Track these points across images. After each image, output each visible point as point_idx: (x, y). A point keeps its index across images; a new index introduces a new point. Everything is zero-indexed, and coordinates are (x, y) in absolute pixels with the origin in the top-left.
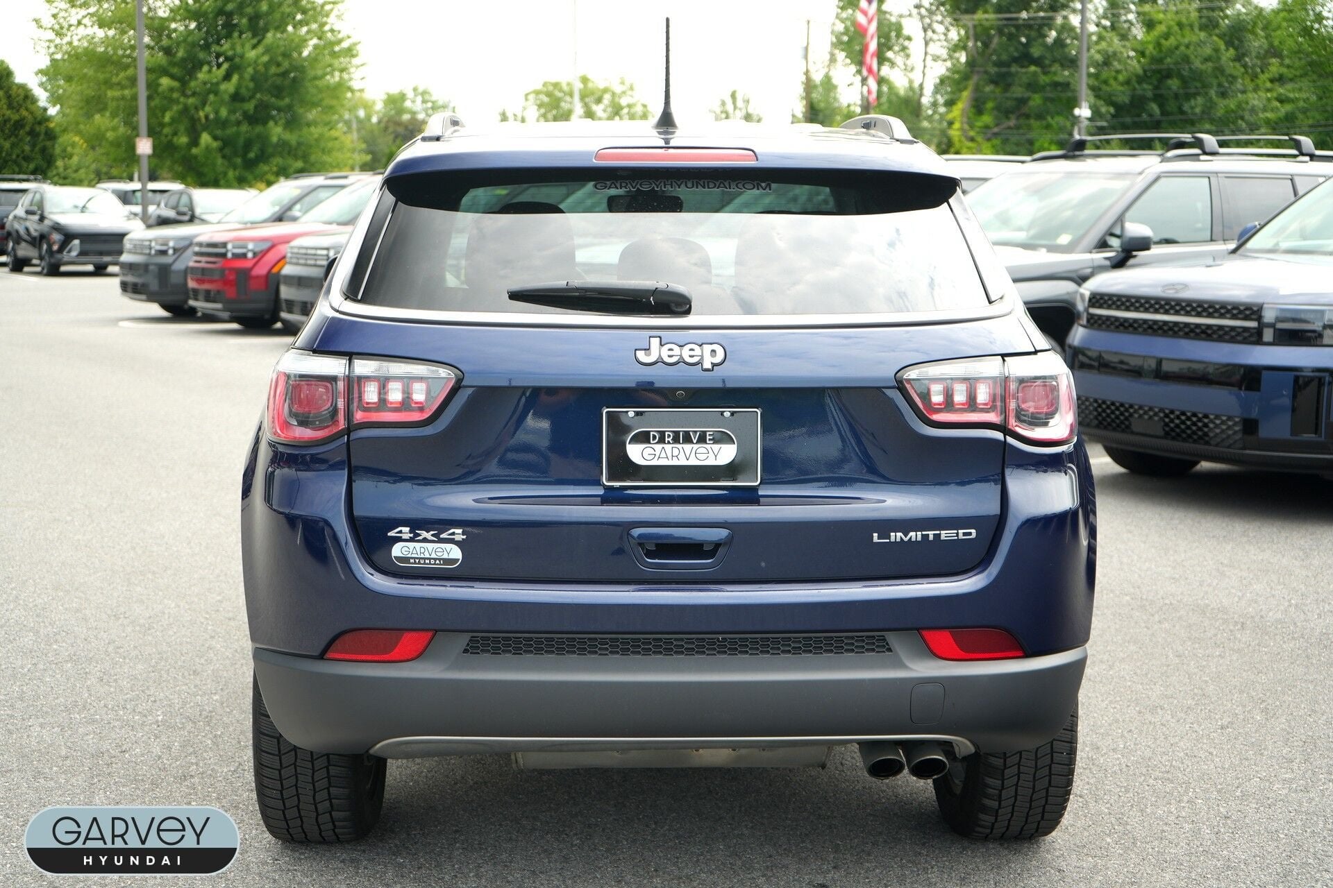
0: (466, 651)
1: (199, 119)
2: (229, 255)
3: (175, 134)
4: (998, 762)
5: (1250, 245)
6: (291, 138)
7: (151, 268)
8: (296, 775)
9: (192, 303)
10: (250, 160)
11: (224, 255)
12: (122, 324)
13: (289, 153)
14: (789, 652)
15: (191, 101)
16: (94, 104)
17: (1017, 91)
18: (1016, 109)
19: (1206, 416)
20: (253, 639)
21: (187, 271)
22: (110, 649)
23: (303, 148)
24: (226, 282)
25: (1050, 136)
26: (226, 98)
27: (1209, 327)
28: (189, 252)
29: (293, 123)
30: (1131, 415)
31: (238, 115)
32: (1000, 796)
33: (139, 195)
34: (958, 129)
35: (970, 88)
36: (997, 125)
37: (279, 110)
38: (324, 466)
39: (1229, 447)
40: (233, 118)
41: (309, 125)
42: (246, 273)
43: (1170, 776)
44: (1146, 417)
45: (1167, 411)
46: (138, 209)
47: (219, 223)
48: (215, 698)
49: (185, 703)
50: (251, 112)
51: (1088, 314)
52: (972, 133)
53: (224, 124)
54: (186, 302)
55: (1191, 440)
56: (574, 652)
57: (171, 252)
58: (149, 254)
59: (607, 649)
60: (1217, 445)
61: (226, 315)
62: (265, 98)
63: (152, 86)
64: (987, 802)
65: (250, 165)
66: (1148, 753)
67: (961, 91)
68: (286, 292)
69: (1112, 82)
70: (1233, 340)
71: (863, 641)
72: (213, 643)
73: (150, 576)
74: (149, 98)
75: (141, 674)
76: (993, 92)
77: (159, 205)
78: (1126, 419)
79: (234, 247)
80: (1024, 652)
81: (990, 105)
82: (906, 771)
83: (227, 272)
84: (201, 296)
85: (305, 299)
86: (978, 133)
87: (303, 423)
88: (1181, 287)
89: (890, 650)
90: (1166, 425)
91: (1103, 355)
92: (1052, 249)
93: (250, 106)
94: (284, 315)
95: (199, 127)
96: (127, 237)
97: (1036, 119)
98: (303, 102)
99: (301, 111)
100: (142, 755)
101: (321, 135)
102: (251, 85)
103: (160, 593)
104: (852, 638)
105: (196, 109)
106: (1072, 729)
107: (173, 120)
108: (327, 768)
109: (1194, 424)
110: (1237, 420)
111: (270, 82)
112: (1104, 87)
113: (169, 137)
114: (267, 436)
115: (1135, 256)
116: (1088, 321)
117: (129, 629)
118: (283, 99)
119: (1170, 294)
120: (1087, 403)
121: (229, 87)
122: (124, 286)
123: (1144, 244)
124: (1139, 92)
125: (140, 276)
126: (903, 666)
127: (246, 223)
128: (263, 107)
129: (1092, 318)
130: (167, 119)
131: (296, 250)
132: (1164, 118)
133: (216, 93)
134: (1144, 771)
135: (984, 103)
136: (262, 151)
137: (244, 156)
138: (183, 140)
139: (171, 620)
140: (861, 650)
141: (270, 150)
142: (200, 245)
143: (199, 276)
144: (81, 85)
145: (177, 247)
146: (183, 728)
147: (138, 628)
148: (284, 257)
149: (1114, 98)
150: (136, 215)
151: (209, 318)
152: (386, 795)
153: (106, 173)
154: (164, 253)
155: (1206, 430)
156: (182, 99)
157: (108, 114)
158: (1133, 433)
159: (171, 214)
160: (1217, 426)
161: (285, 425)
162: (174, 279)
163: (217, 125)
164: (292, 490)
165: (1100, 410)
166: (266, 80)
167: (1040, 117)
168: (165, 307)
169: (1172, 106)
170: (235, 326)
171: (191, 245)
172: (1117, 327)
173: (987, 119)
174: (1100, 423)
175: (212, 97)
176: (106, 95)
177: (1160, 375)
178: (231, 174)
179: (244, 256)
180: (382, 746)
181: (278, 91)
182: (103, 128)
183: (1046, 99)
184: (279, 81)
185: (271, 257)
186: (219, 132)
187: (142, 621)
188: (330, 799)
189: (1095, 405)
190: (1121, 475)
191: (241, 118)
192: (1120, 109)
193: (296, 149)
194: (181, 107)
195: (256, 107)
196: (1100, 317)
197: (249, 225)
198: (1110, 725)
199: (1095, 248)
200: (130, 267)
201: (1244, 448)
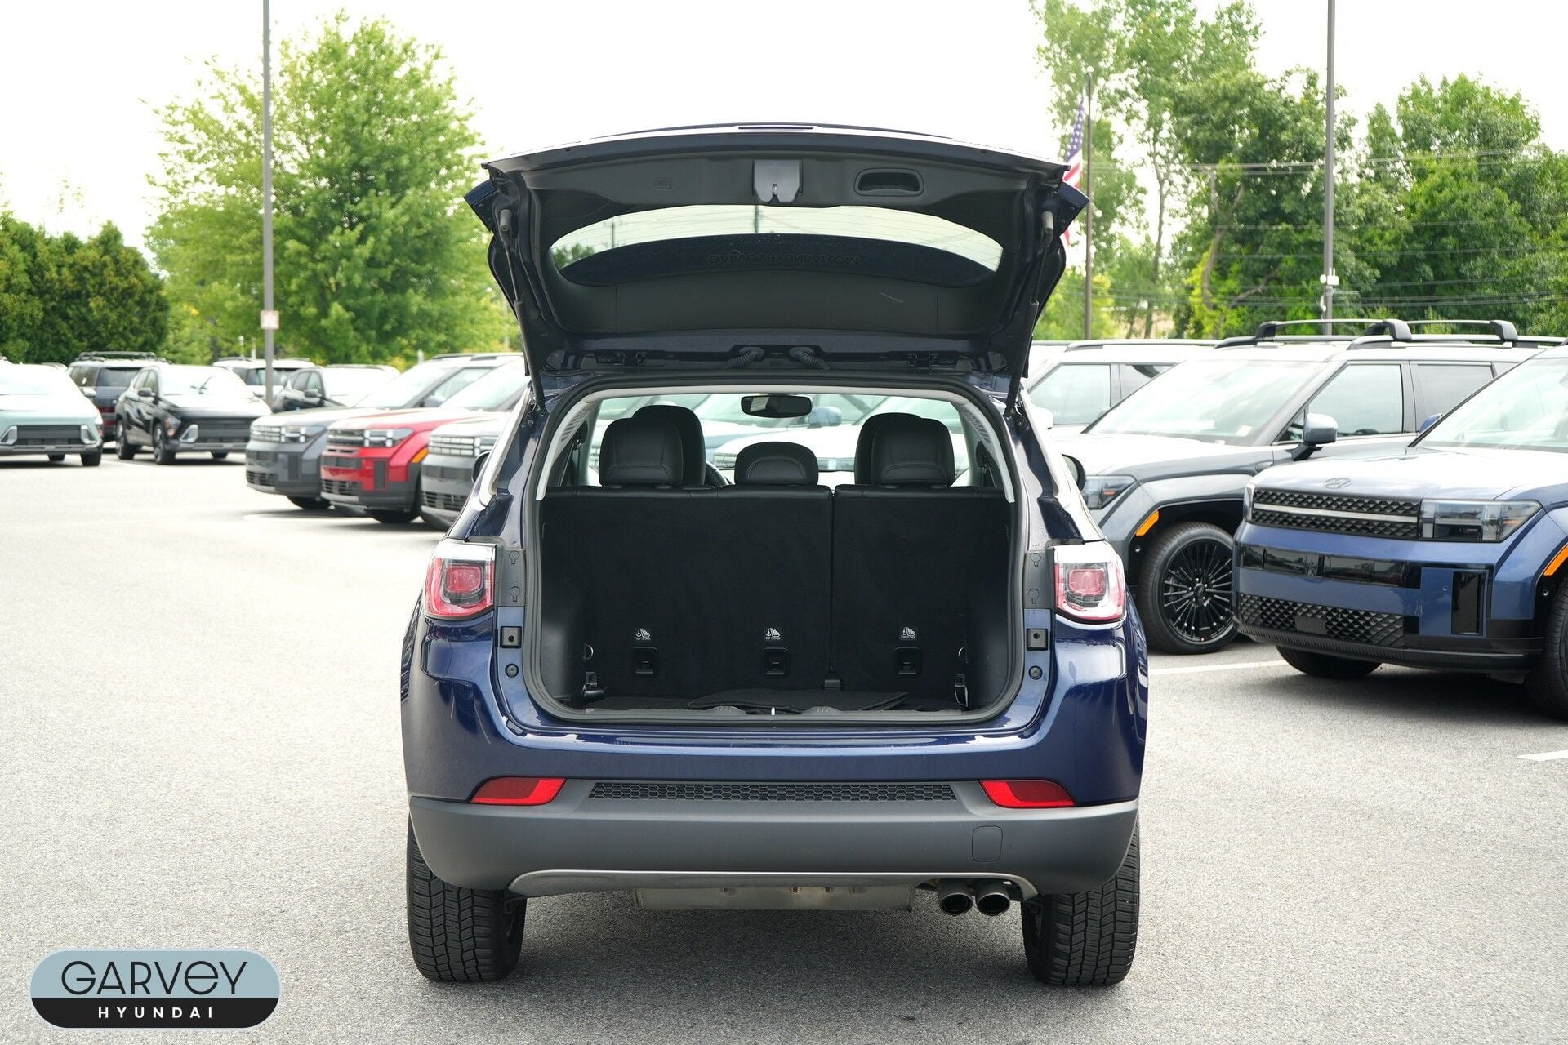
0: (591, 795)
1: (329, 288)
2: (367, 444)
3: (302, 303)
4: (1068, 909)
5: (1428, 438)
6: (433, 307)
7: (281, 456)
8: (444, 914)
9: (325, 495)
10: (387, 332)
11: (361, 443)
12: (246, 517)
13: (430, 325)
14: (867, 798)
15: (320, 266)
16: (210, 271)
17: (1266, 252)
18: (1266, 272)
19: (1367, 614)
20: (410, 788)
21: (319, 460)
22: (264, 828)
23: (446, 319)
24: (363, 473)
25: (1304, 304)
26: (361, 263)
27: (1370, 522)
28: (323, 439)
29: (435, 291)
30: (1295, 613)
31: (373, 283)
32: (1071, 940)
33: (262, 373)
34: (1198, 296)
35: (1211, 248)
36: (1244, 291)
37: (419, 276)
38: (473, 637)
39: (1391, 645)
40: (367, 286)
41: (454, 294)
42: (384, 463)
43: (1252, 939)
44: (1309, 615)
45: (1330, 609)
46: (262, 390)
47: (354, 407)
48: (365, 870)
49: (337, 874)
50: (389, 278)
51: (1254, 509)
52: (1214, 300)
53: (357, 292)
54: (319, 494)
55: (1353, 639)
56: (683, 797)
57: (302, 439)
58: (279, 442)
59: (711, 794)
60: (1379, 644)
61: (361, 509)
62: (403, 264)
63: (279, 249)
64: (1059, 946)
65: (386, 338)
66: (1238, 921)
67: (1201, 252)
68: (427, 484)
69: (1377, 240)
70: (1393, 536)
71: (931, 789)
72: (362, 824)
73: (296, 765)
74: (276, 263)
75: (294, 850)
76: (1239, 253)
77: (285, 385)
78: (1290, 617)
79: (371, 436)
80: (1074, 802)
81: (1235, 267)
82: (975, 908)
83: (364, 461)
84: (335, 488)
85: (448, 492)
86: (1221, 299)
87: (456, 601)
88: (1344, 481)
89: (954, 797)
90: (1329, 623)
91: (1269, 552)
92: (1229, 441)
93: (387, 273)
94: (425, 509)
95: (329, 296)
96: (255, 423)
97: (1288, 285)
98: (446, 267)
99: (444, 277)
100: (300, 915)
101: (466, 307)
102: (389, 249)
103: (308, 781)
104: (922, 786)
105: (327, 276)
106: (1134, 880)
107: (300, 286)
108: (472, 908)
109: (1356, 622)
110: (1398, 617)
111: (409, 245)
112: (1368, 247)
113: (296, 308)
114: (425, 612)
115: (1320, 449)
116: (1253, 517)
117: (280, 812)
118: (423, 264)
119: (1333, 489)
120: (1252, 601)
121: (364, 251)
122: (251, 476)
123: (1328, 436)
124: (1409, 253)
125: (268, 465)
126: (965, 811)
127: (384, 408)
128: (401, 273)
129: (1257, 513)
130: (293, 287)
131: (439, 439)
132: (1438, 282)
133: (349, 258)
134: (1229, 935)
135: (1229, 266)
136: (400, 323)
137: (379, 329)
138: (311, 310)
139: (320, 804)
140: (928, 797)
141: (409, 321)
142: (335, 432)
143: (334, 467)
144: (197, 248)
145: (309, 434)
146: (337, 894)
147: (289, 811)
148: (426, 446)
149: (1380, 260)
150: (260, 396)
151: (343, 512)
152: (524, 947)
153: (227, 350)
154: (295, 440)
155: (1367, 628)
156: (310, 265)
157: (226, 281)
158: (1296, 631)
159: (299, 395)
160: (1378, 624)
161: (440, 604)
162: (306, 469)
163: (347, 293)
164: (445, 658)
165: (1264, 608)
166: (405, 243)
167: (1293, 281)
168: (294, 500)
169: (1448, 268)
170: (371, 521)
171: (325, 431)
172: (1281, 523)
173: (1232, 284)
174: (1265, 622)
175: (344, 262)
176: (225, 260)
177: (1323, 571)
178: (364, 348)
179: (383, 444)
180: (518, 882)
181: (418, 255)
182: (221, 297)
183: (1300, 261)
184: (419, 244)
185: (413, 445)
186: (351, 302)
187: (292, 805)
188: (474, 938)
189: (1260, 603)
190: (1296, 677)
191: (376, 286)
192: (1386, 272)
193: (437, 321)
194: (309, 273)
195: (394, 273)
196: (1265, 512)
197: (387, 411)
198: (1209, 899)
199: (1275, 440)
200: (258, 456)
201: (1406, 647)
